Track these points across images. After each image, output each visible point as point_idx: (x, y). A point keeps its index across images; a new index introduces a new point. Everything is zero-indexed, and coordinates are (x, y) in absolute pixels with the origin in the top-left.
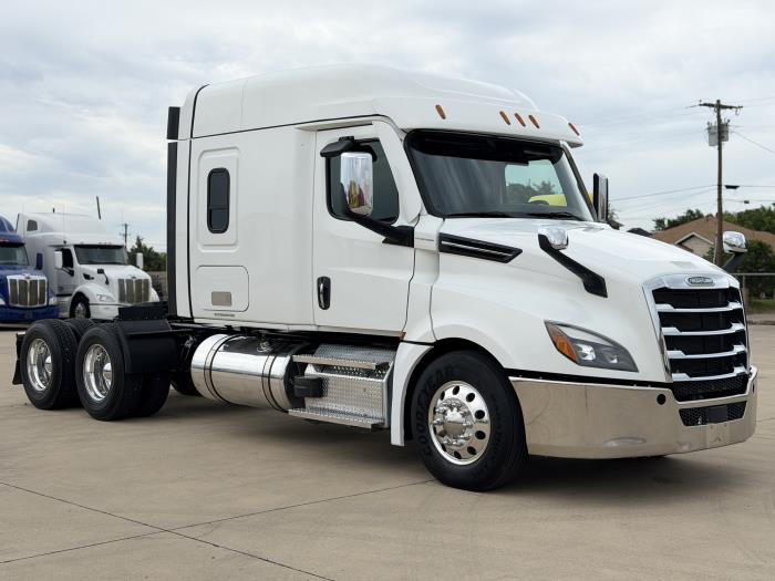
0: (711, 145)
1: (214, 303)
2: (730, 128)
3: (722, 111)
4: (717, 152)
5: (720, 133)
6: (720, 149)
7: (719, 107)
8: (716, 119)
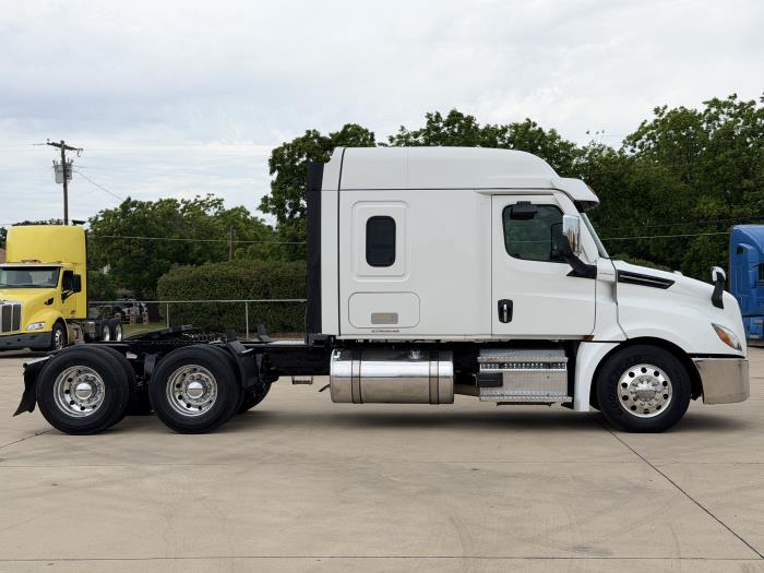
0: (58, 182)
1: (373, 322)
2: (74, 168)
3: (66, 151)
4: (62, 188)
5: (65, 171)
6: (65, 186)
7: (63, 146)
8: (60, 159)
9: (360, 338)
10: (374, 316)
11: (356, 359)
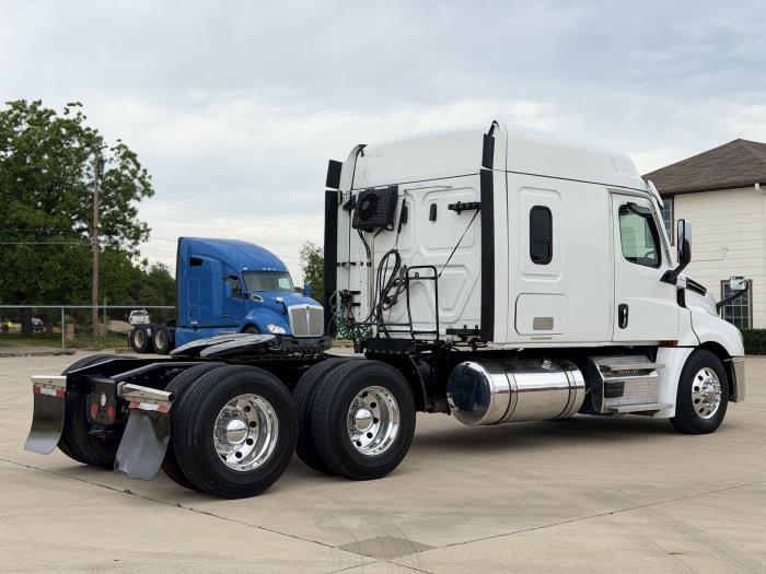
1: (535, 328)
9: (521, 347)
10: (536, 320)
11: (510, 372)
